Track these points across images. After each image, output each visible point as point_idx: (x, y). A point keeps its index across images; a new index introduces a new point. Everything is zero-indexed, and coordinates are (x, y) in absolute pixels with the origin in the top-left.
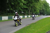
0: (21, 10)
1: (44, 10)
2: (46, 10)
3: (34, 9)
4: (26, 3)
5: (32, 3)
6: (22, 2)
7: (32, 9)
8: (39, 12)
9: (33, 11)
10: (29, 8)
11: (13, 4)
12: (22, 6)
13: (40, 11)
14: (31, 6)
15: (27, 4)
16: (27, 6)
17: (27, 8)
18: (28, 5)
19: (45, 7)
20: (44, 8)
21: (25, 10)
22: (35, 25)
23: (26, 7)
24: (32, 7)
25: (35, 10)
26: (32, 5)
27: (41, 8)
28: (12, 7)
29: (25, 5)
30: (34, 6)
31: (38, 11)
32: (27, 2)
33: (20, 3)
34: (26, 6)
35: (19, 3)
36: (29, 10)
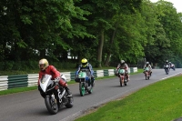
0: (65, 46)
1: (164, 46)
2: (174, 46)
3: (120, 40)
4: (85, 16)
5: (109, 15)
6: (68, 12)
7: (110, 41)
8: (143, 54)
9: (114, 49)
10: (100, 38)
11: (27, 20)
12: (69, 30)
13: (145, 51)
14: (107, 29)
15: (90, 18)
16: (89, 29)
17: (89, 36)
18: (95, 24)
19: (168, 33)
20: (162, 37)
21: (82, 47)
22: (119, 109)
23: (83, 34)
24: (110, 33)
25: (124, 47)
26: (109, 25)
27: (149, 35)
28: (23, 37)
29: (82, 23)
30: (119, 29)
31: (139, 51)
32: (88, 13)
33: (57, 18)
34: (84, 29)
35: (53, 18)
36: (98, 48)
